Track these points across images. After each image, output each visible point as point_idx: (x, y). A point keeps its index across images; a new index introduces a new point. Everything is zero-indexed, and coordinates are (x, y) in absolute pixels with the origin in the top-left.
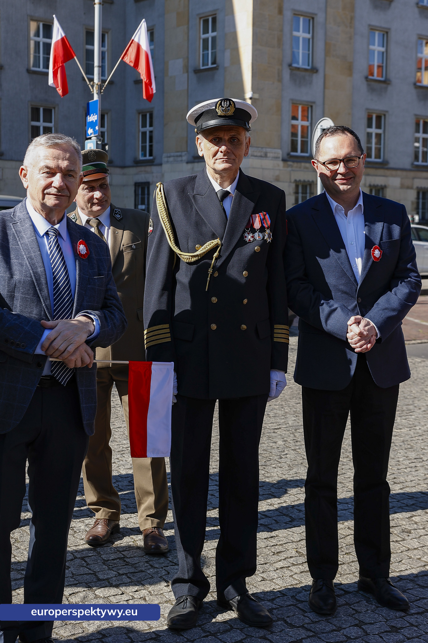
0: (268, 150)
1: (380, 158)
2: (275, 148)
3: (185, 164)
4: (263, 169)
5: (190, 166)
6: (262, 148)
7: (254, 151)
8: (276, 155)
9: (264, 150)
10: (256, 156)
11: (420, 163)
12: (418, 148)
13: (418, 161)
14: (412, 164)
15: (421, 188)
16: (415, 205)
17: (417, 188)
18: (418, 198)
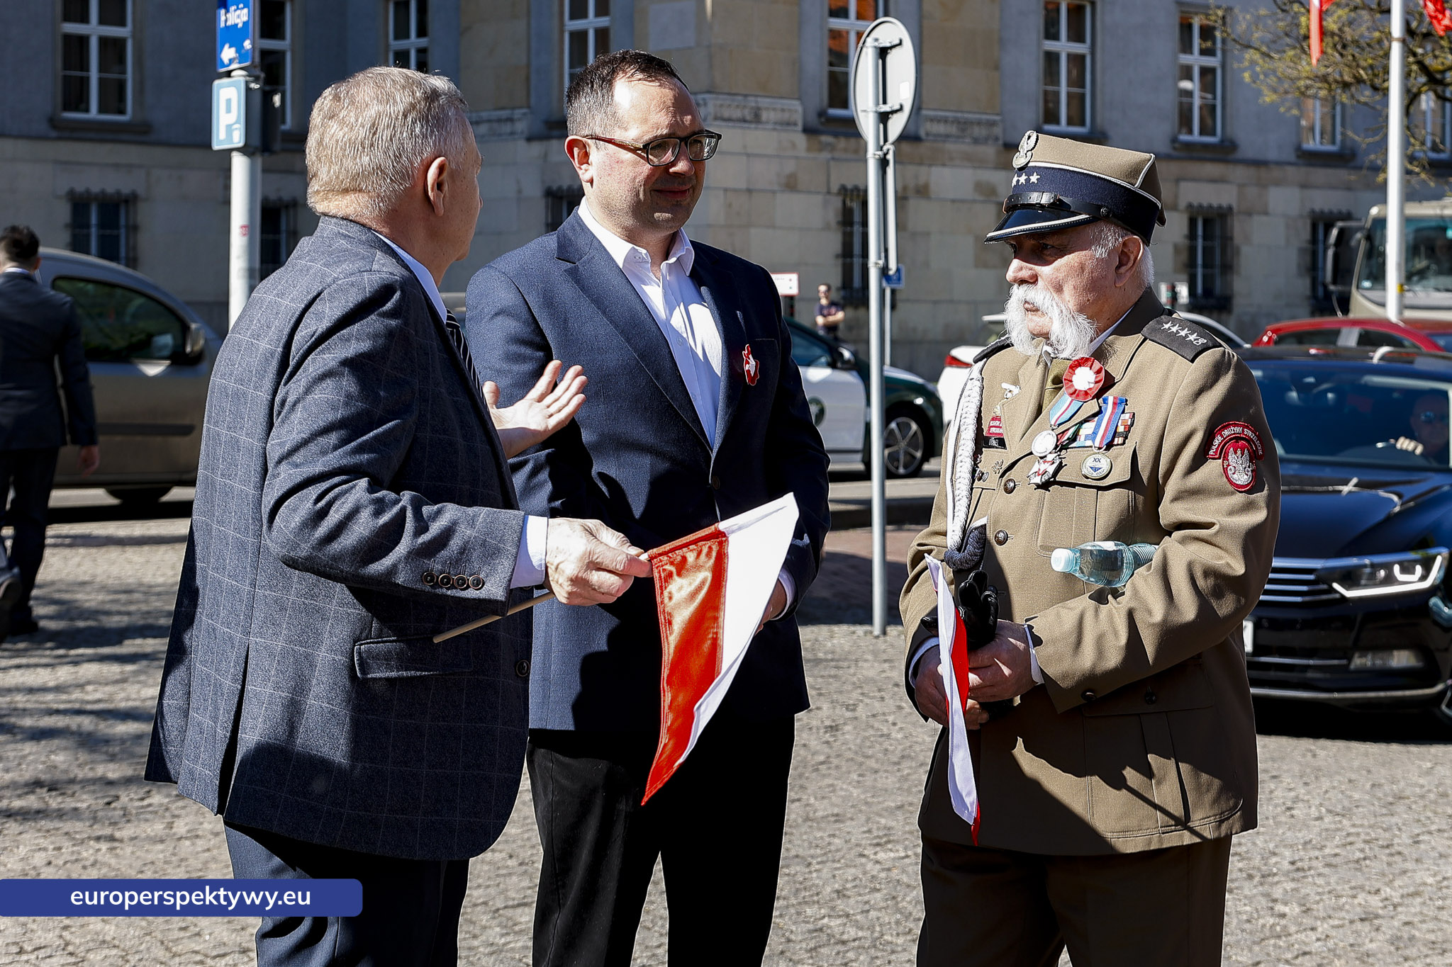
0: (764, 102)
1: (1083, 124)
2: (782, 98)
3: (522, 144)
4: (748, 155)
5: (537, 148)
6: (746, 96)
7: (721, 106)
8: (786, 116)
9: (752, 102)
10: (729, 120)
11: (1196, 137)
12: (1189, 94)
13: (1190, 132)
14: (1174, 140)
15: (1201, 206)
16: (1184, 257)
17: (1190, 206)
18: (1192, 235)
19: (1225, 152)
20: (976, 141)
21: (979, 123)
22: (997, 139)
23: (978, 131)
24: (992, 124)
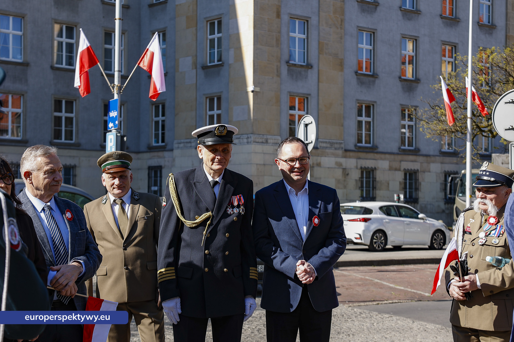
0: (269, 137)
1: (370, 143)
2: (275, 135)
4: (264, 153)
6: (263, 135)
7: (256, 138)
8: (276, 141)
9: (265, 137)
10: (258, 142)
11: (406, 147)
12: (405, 133)
13: (405, 146)
14: (399, 148)
15: (408, 169)
16: (403, 186)
17: (405, 169)
18: (405, 179)
19: (416, 152)
20: (336, 149)
21: (337, 143)
22: (342, 148)
23: (336, 146)
24: (341, 143)
